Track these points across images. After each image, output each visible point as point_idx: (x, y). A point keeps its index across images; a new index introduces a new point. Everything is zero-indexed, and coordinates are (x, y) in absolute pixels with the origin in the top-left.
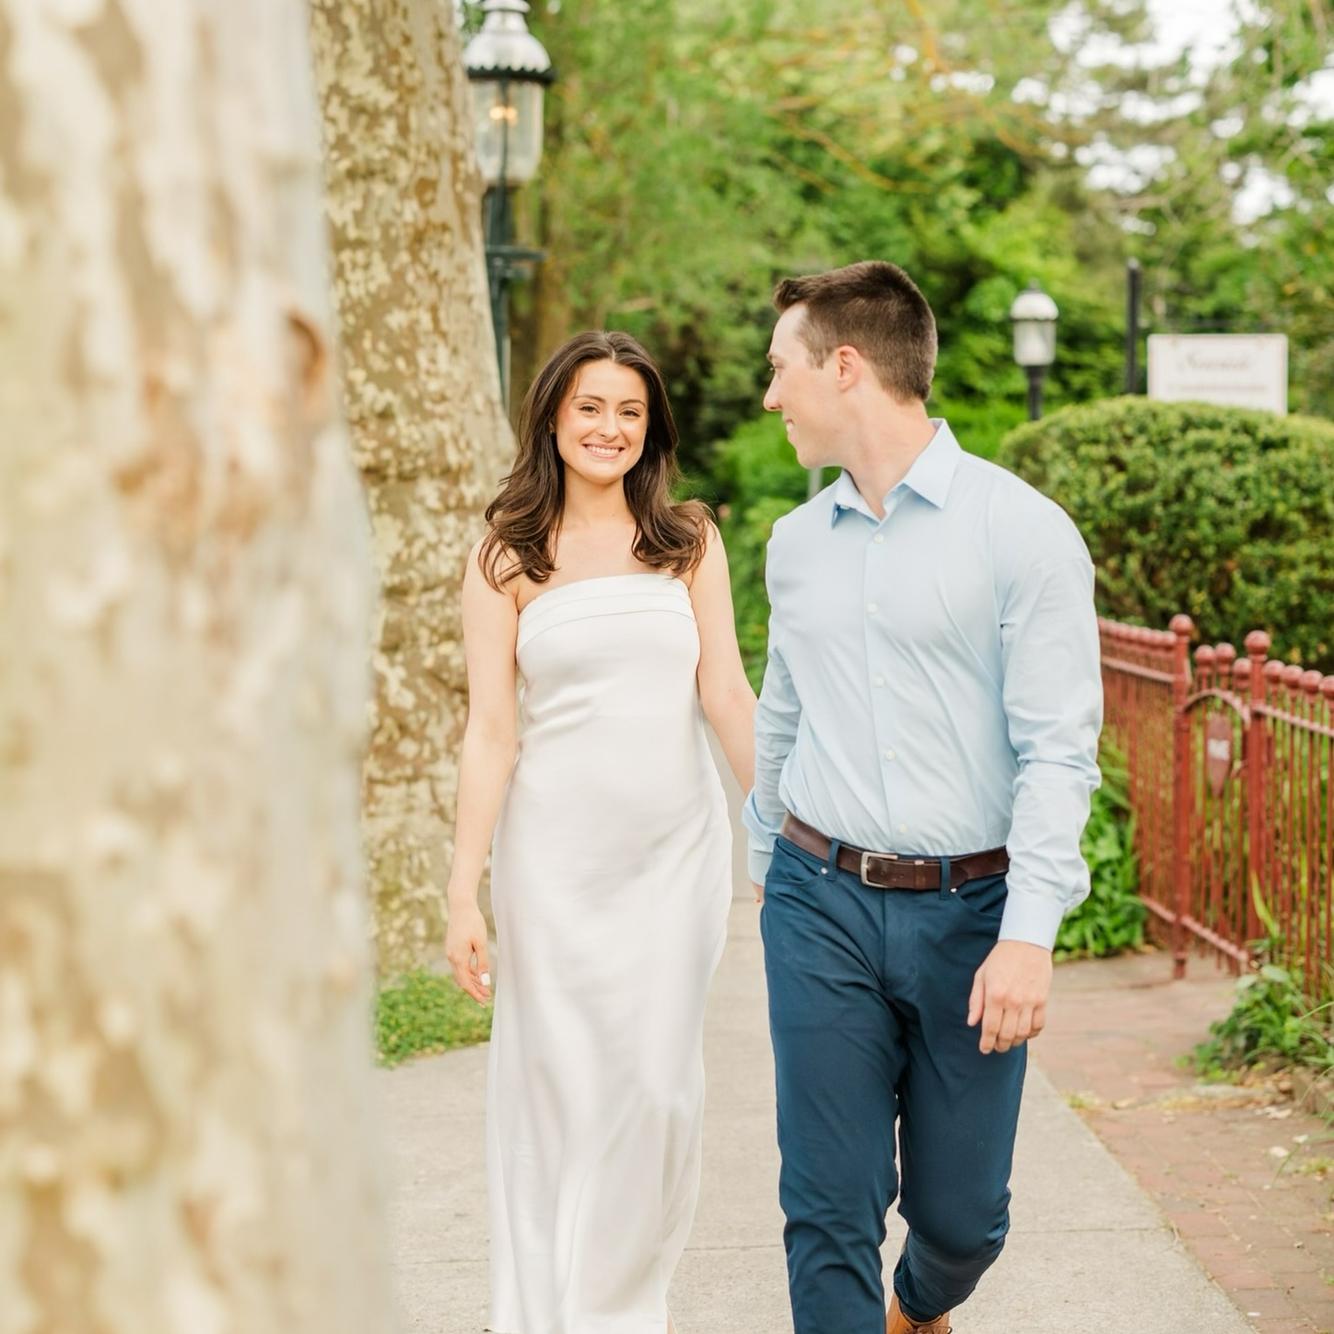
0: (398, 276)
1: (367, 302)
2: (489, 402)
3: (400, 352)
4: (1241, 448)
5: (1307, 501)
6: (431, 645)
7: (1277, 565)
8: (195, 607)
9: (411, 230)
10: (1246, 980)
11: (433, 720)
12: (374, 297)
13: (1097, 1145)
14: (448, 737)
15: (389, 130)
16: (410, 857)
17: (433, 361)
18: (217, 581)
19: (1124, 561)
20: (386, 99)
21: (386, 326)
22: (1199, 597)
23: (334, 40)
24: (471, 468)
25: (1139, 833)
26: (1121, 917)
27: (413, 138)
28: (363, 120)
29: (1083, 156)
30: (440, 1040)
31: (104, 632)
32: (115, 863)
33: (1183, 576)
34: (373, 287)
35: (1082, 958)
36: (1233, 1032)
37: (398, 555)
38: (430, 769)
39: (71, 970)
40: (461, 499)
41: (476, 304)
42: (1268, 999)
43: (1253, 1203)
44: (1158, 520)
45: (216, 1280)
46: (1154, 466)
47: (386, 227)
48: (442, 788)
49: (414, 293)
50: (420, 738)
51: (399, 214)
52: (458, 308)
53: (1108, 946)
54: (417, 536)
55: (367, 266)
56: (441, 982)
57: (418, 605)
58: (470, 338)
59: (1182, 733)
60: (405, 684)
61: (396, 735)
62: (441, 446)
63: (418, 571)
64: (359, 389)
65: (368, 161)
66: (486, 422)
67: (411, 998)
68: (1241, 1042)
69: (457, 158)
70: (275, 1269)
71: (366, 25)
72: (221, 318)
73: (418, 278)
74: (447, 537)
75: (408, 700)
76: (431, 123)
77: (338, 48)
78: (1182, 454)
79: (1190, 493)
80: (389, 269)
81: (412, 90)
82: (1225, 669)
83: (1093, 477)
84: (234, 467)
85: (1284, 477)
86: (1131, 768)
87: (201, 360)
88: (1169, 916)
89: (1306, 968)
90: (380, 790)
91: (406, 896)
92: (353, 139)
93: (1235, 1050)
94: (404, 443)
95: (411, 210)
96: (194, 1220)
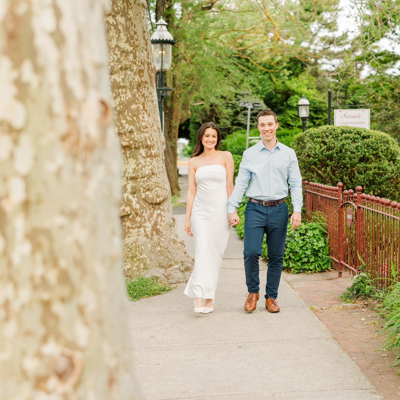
0: (134, 95)
1: (126, 102)
2: (158, 128)
3: (135, 115)
4: (357, 138)
5: (374, 152)
6: (144, 192)
7: (367, 169)
8: (79, 168)
9: (137, 83)
10: (356, 276)
11: (145, 212)
12: (127, 101)
13: (316, 318)
14: (148, 216)
15: (131, 57)
16: (139, 247)
17: (144, 118)
18: (84, 162)
19: (326, 169)
20: (130, 49)
21: (131, 108)
22: (346, 178)
23: (116, 33)
24: (154, 145)
25: (330, 240)
26: (325, 261)
27: (137, 59)
28: (124, 54)
29: (319, 61)
30: (147, 294)
31: (58, 173)
32: (61, 227)
33: (342, 173)
34: (127, 98)
35: (315, 272)
36: (353, 290)
37: (135, 168)
38: (144, 225)
39: (52, 252)
40: (151, 154)
41: (154, 103)
42: (362, 281)
43: (356, 332)
44: (335, 158)
45: (86, 324)
46: (334, 144)
47: (131, 82)
48: (147, 229)
49: (138, 100)
50: (141, 216)
51: (134, 79)
52: (150, 103)
53: (322, 269)
54: (140, 163)
55: (126, 93)
56: (147, 279)
57: (140, 182)
58: (153, 112)
59: (340, 213)
60: (137, 202)
61: (135, 216)
62: (146, 140)
63: (140, 173)
64: (124, 125)
65: (126, 65)
66: (157, 133)
67: (140, 283)
68: (355, 292)
69: (149, 64)
70: (100, 322)
71: (124, 29)
72: (85, 100)
73: (139, 95)
74: (147, 164)
75: (138, 206)
76: (142, 55)
77: (117, 36)
78: (341, 140)
79: (344, 151)
80: (131, 94)
81: (137, 46)
82: (351, 196)
83: (318, 146)
84: (88, 136)
85: (368, 146)
86: (328, 223)
87: (80, 110)
88: (337, 261)
89: (371, 273)
90: (131, 230)
91: (138, 258)
92: (122, 59)
93: (353, 294)
94: (136, 139)
95: (137, 78)
96: (81, 310)
